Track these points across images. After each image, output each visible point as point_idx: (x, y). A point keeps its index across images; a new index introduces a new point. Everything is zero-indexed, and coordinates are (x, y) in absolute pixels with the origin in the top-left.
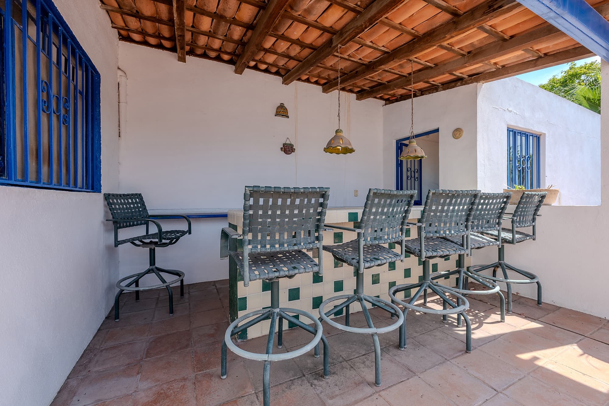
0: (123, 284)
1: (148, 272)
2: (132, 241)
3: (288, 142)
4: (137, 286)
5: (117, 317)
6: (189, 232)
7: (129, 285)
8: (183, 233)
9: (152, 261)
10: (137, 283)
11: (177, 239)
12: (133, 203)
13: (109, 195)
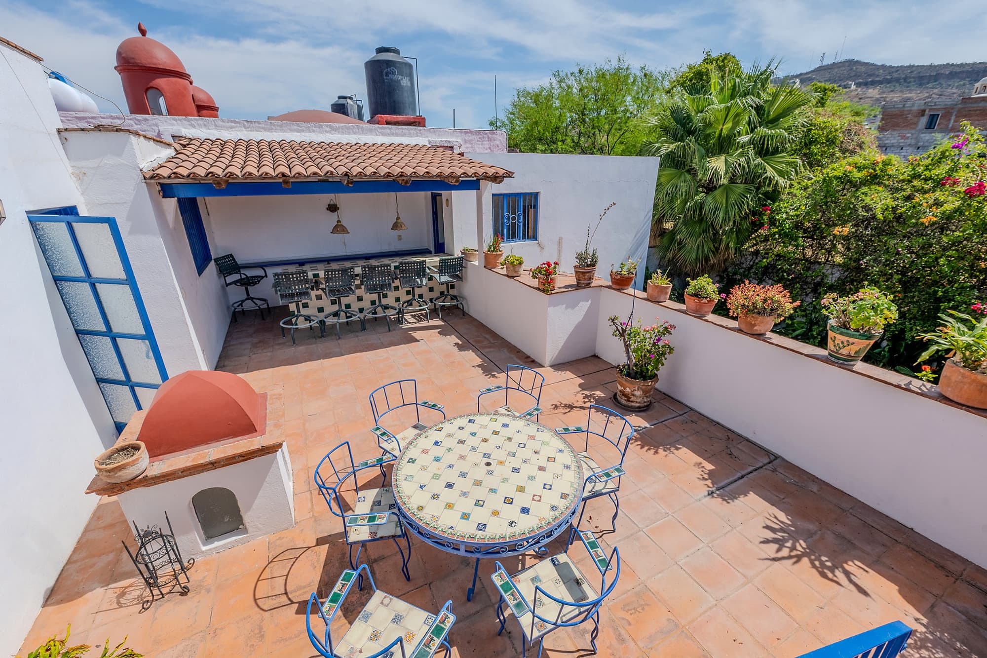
0: (236, 305)
1: (247, 299)
2: (235, 283)
3: (332, 203)
4: (242, 306)
5: (236, 321)
6: (266, 276)
7: (238, 306)
8: (263, 277)
9: (248, 294)
10: (241, 305)
11: (259, 281)
12: (229, 261)
13: (216, 259)
